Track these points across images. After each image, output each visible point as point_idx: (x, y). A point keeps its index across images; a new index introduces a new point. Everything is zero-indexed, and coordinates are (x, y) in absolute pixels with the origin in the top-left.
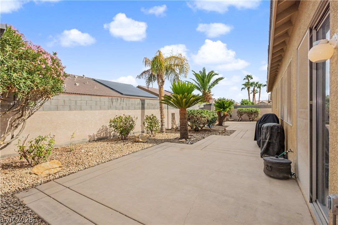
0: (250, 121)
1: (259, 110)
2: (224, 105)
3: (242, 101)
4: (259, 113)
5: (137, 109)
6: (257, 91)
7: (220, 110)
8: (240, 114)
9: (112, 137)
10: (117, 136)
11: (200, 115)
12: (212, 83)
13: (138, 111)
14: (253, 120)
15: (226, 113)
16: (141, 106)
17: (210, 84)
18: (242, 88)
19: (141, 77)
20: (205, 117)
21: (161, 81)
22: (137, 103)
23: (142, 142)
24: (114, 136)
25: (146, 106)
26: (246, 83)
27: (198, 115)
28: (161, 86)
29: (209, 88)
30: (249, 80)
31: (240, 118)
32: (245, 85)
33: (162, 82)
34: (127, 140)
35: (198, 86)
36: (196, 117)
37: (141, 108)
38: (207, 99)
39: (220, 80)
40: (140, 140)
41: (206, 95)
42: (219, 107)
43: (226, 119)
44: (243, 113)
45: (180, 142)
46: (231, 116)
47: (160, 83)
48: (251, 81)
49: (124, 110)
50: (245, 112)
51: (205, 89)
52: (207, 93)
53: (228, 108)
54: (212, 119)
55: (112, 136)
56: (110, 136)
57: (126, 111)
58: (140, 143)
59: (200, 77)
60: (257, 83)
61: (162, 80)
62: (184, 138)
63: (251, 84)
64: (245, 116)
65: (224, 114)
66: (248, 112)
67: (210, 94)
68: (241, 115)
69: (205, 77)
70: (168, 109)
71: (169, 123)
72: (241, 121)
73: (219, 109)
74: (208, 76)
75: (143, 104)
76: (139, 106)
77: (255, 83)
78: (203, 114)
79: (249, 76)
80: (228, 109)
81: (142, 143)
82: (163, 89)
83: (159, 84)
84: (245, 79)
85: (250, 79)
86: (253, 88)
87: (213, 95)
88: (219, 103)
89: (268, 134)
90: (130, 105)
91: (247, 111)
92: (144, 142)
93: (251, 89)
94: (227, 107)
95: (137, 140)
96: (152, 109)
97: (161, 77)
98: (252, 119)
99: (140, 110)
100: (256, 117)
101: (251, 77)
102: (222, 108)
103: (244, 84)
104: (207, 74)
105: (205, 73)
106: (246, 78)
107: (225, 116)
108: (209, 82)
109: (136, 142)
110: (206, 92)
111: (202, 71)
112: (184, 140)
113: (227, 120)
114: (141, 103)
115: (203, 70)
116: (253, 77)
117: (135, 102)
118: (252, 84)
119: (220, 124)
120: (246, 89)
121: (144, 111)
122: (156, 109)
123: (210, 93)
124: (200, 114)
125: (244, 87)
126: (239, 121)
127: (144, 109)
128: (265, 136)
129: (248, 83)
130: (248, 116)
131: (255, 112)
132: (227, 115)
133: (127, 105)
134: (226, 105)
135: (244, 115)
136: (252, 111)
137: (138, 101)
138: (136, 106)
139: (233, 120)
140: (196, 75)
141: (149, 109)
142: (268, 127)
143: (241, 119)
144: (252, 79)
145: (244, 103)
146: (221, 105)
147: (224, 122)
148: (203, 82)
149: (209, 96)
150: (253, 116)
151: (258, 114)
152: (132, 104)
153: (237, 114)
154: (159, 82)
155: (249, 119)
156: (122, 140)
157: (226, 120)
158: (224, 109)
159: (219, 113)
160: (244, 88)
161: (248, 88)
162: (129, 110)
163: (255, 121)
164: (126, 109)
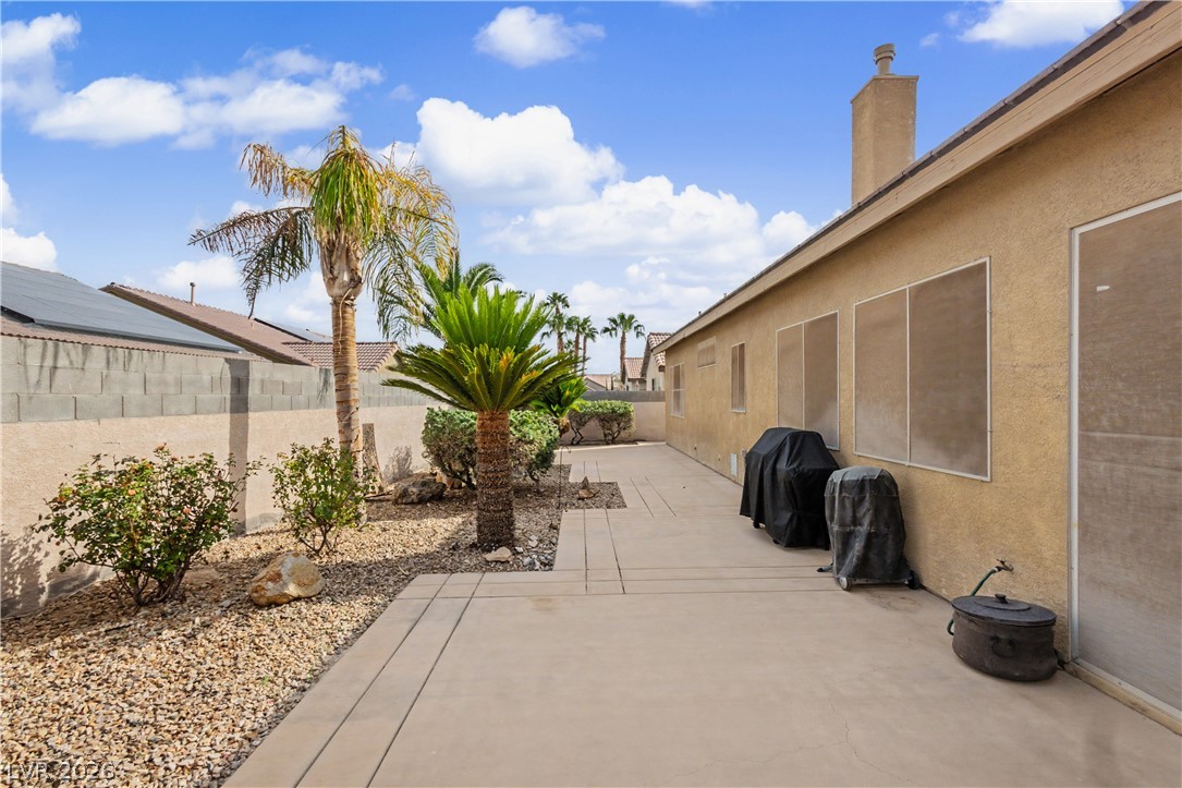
0: (606, 443)
1: (632, 408)
2: (560, 393)
4: (634, 415)
5: (209, 412)
8: (578, 420)
9: (44, 598)
10: (85, 583)
13: (211, 419)
14: (614, 438)
15: (563, 421)
16: (228, 396)
19: (223, 245)
21: (346, 278)
22: (206, 378)
23: (298, 599)
24: (55, 589)
25: (254, 391)
26: (553, 316)
28: (348, 298)
30: (558, 309)
31: (578, 435)
32: (551, 323)
33: (352, 280)
34: (183, 599)
37: (228, 404)
40: (292, 590)
44: (587, 418)
45: (488, 566)
47: (343, 286)
48: (566, 313)
49: (134, 421)
50: (593, 415)
53: (572, 402)
55: (43, 590)
56: (32, 590)
57: (144, 421)
58: (289, 611)
60: (586, 321)
61: (353, 271)
62: (499, 544)
63: (567, 323)
64: (590, 428)
66: (604, 414)
68: (581, 424)
69: (457, 284)
72: (578, 444)
73: (544, 405)
75: (240, 384)
76: (217, 395)
77: (580, 320)
79: (559, 296)
81: (302, 605)
82: (353, 315)
83: (337, 291)
84: (546, 305)
85: (561, 306)
86: (574, 333)
89: (867, 504)
90: (172, 390)
91: (600, 410)
92: (308, 599)
94: (569, 401)
95: (269, 594)
96: (281, 408)
97: (347, 256)
98: (610, 437)
99: (227, 417)
100: (623, 429)
101: (564, 301)
102: (554, 405)
104: (464, 272)
105: (457, 269)
106: (549, 301)
109: (260, 607)
112: (504, 553)
114: (228, 375)
117: (198, 373)
118: (570, 323)
121: (247, 418)
122: (300, 408)
125: (549, 330)
126: (572, 444)
127: (247, 410)
128: (854, 512)
129: (559, 316)
130: (603, 427)
131: (621, 415)
132: (566, 428)
133: (153, 389)
134: (567, 393)
135: (589, 425)
136: (614, 411)
137: (215, 367)
138: (205, 396)
141: (271, 408)
142: (863, 480)
144: (568, 306)
146: (550, 391)
150: (615, 427)
151: (630, 420)
152: (179, 383)
154: (334, 279)
155: (605, 435)
156: (140, 604)
158: (561, 406)
160: (547, 332)
161: (560, 335)
162: (162, 418)
163: (618, 443)
164: (143, 412)
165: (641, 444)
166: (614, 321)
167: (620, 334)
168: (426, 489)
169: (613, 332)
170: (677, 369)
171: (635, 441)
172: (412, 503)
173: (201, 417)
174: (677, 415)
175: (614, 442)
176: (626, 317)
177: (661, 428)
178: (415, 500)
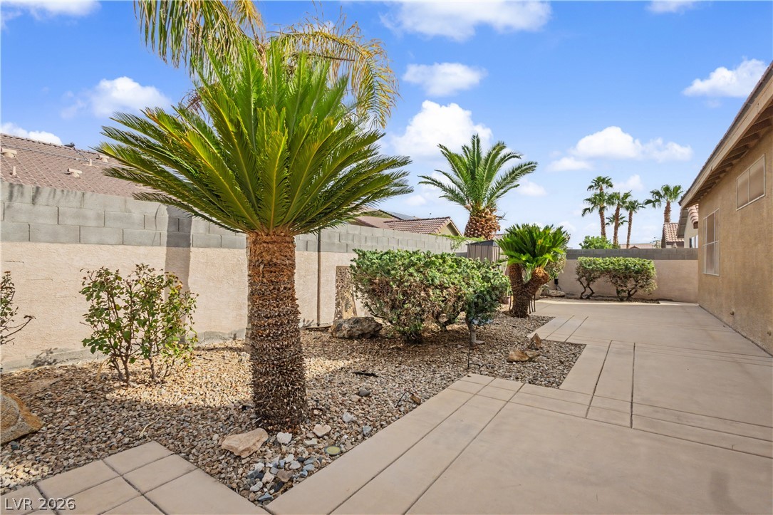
0: (622, 300)
1: (652, 264)
2: (534, 243)
3: (586, 242)
4: (654, 273)
5: (139, 245)
6: (624, 219)
7: (520, 259)
8: (587, 275)
11: (418, 277)
12: (500, 180)
13: (142, 249)
14: (630, 295)
15: (540, 271)
17: (493, 184)
18: (585, 210)
20: (442, 287)
22: (136, 216)
25: (198, 230)
26: (596, 195)
27: (411, 275)
29: (491, 197)
30: (601, 189)
31: (588, 289)
32: (593, 201)
35: (458, 190)
36: (401, 283)
37: (165, 239)
38: (482, 228)
39: (523, 171)
41: (480, 217)
42: (516, 251)
43: (540, 290)
44: (597, 274)
46: (556, 281)
48: (608, 191)
50: (605, 272)
51: (477, 201)
52: (484, 210)
53: (549, 252)
54: (480, 295)
59: (464, 164)
60: (627, 196)
63: (609, 199)
64: (601, 284)
65: (534, 274)
66: (616, 270)
67: (494, 214)
68: (591, 280)
69: (479, 162)
70: (319, 251)
71: (321, 302)
72: (588, 298)
73: (516, 254)
74: (487, 161)
75: (180, 224)
76: (150, 231)
77: (622, 195)
78: (432, 272)
79: (604, 179)
80: (549, 257)
84: (591, 187)
85: (604, 186)
86: (615, 207)
87: (501, 218)
88: (516, 234)
90: (93, 223)
91: (611, 267)
93: (610, 211)
94: (544, 250)
96: (233, 246)
98: (626, 294)
99: (162, 250)
100: (642, 287)
101: (607, 182)
102: (524, 254)
103: (589, 200)
104: (484, 155)
105: (478, 151)
106: (593, 184)
107: (536, 281)
108: (490, 177)
110: (482, 208)
111: (470, 146)
113: (546, 295)
114: (165, 215)
115: (474, 144)
116: (613, 181)
117: (127, 211)
118: (611, 200)
119: (520, 311)
120: (596, 211)
121: (189, 251)
123: (492, 211)
124: (418, 271)
125: (591, 206)
126: (581, 298)
127: (189, 246)
129: (601, 195)
130: (615, 283)
131: (637, 272)
132: (545, 279)
133: (69, 221)
134: (540, 242)
135: (600, 281)
136: (627, 268)
138: (134, 231)
139: (563, 293)
140: (451, 157)
141: (221, 246)
143: (588, 292)
144: (611, 186)
145: (590, 246)
146: (522, 239)
147: (535, 299)
148: (473, 178)
149: (490, 220)
150: (630, 284)
151: (649, 278)
152: (103, 218)
153: (577, 277)
157: (542, 295)
158: (534, 255)
159: (516, 271)
160: (589, 209)
161: (602, 210)
162: (80, 245)
163: (636, 300)
164: (55, 239)
165: (662, 303)
166: (658, 193)
167: (664, 205)
168: (358, 327)
169: (657, 204)
170: (711, 218)
171: (657, 300)
172: (343, 338)
173: (129, 248)
174: (711, 273)
175: (629, 298)
176: (672, 188)
177: (693, 287)
178: (346, 336)
